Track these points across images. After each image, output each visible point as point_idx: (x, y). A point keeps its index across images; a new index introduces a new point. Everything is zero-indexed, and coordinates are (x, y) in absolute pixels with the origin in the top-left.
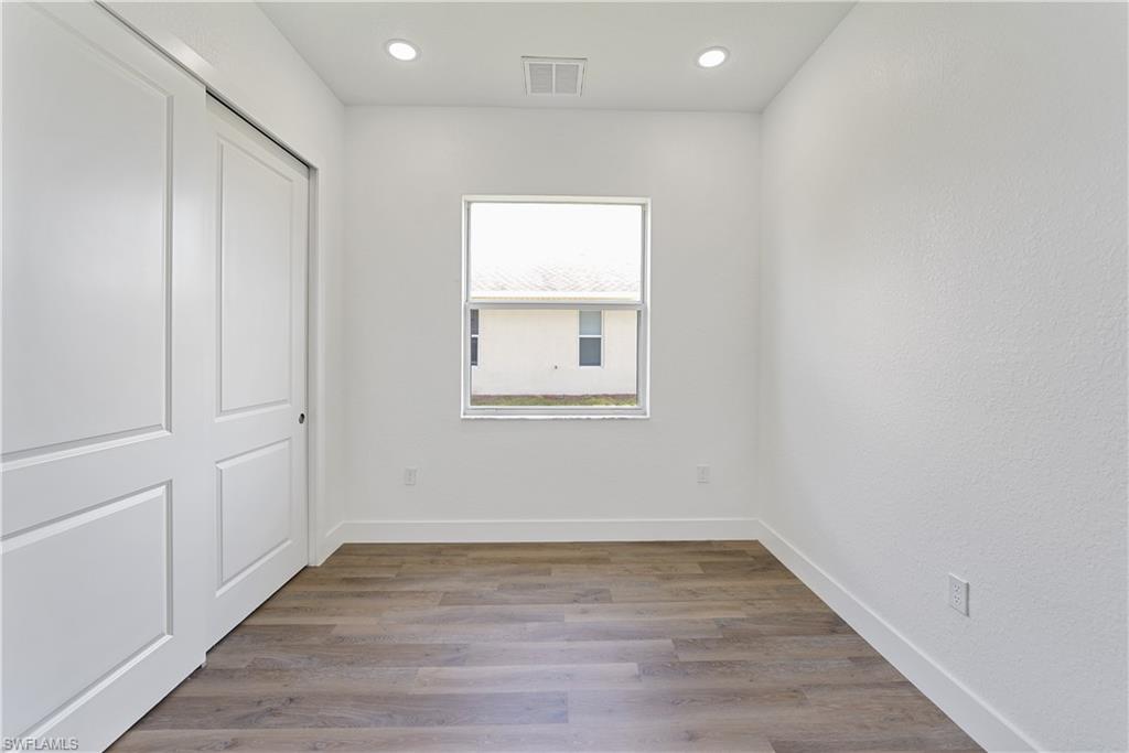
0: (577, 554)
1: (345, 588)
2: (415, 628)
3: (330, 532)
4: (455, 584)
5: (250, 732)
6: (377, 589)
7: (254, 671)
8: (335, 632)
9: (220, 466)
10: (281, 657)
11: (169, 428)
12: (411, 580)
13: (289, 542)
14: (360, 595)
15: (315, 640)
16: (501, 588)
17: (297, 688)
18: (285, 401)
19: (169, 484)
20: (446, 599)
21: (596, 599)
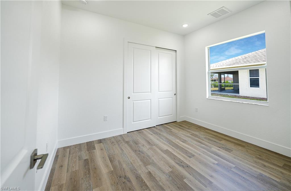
0: (236, 142)
1: (179, 126)
2: (182, 135)
3: (181, 117)
4: (197, 133)
5: (154, 134)
6: (183, 128)
7: (159, 130)
8: (172, 130)
9: (159, 99)
10: (163, 130)
11: (151, 92)
12: (190, 130)
13: (172, 115)
14: (179, 128)
15: (168, 130)
16: (205, 138)
17: (162, 133)
18: (171, 91)
19: (151, 100)
20: (192, 134)
21: (226, 150)
